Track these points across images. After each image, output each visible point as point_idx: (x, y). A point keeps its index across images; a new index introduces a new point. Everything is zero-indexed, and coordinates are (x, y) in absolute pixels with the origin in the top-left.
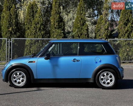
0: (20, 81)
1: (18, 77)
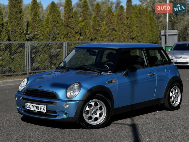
0: (98, 116)
1: (93, 110)
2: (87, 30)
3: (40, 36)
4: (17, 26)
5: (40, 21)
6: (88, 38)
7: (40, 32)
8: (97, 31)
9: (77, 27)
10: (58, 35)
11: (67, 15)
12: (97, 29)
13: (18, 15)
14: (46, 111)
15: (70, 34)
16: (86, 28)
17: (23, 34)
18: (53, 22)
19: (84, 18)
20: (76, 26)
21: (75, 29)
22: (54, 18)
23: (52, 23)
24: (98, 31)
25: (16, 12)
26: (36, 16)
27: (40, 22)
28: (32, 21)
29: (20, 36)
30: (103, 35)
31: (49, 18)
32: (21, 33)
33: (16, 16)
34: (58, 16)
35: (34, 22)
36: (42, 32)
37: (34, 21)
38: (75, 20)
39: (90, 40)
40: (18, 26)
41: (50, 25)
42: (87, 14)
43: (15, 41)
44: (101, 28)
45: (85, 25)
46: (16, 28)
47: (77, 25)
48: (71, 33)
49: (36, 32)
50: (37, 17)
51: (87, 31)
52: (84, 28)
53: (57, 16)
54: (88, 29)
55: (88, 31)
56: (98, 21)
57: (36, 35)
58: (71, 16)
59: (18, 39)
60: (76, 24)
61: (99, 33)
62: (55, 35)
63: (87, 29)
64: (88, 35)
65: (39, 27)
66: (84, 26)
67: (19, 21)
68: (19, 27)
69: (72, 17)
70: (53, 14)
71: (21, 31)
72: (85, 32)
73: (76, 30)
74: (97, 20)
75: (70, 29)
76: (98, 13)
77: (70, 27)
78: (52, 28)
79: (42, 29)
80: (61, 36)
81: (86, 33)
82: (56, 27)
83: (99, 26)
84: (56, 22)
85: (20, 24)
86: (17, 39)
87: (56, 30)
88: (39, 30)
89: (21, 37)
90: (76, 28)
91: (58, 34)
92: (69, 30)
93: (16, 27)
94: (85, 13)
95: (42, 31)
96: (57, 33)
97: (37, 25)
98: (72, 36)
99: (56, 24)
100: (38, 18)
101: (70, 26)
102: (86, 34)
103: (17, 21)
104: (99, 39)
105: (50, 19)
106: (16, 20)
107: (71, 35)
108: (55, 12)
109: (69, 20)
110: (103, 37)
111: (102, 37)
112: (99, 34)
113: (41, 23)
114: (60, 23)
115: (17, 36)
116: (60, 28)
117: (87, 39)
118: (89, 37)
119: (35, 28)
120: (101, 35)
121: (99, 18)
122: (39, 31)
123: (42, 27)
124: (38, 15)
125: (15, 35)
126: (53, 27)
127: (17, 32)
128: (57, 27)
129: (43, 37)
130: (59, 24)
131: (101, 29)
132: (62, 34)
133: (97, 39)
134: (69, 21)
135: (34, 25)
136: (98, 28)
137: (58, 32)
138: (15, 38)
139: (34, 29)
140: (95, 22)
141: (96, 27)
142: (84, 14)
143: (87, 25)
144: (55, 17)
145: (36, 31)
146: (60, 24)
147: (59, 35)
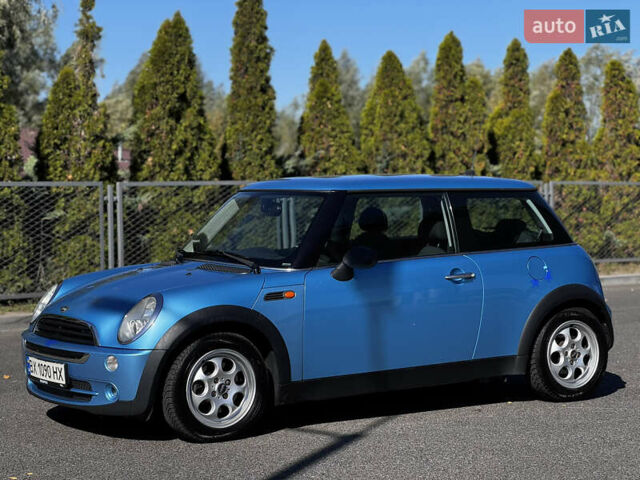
0: (229, 401)
2: (518, 143)
3: (335, 164)
4: (252, 131)
5: (336, 114)
6: (523, 171)
7: (336, 151)
8: (564, 145)
9: (477, 132)
10: (405, 159)
11: (444, 94)
12: (563, 140)
13: (256, 98)
14: (64, 383)
15: (452, 155)
16: (514, 137)
17: (268, 157)
18: (389, 116)
19: (511, 102)
20: (476, 129)
21: (471, 140)
22: (390, 104)
23: (382, 120)
24: (568, 145)
25: (251, 88)
26: (325, 100)
27: (335, 117)
28: (311, 115)
29: (259, 162)
30: (584, 157)
31: (376, 106)
32: (263, 152)
33: (250, 102)
34: (405, 98)
35: (317, 117)
36: (343, 151)
37: (318, 115)
38: (470, 110)
39: (529, 176)
40: (255, 133)
41: (378, 128)
42: (521, 90)
43: (243, 178)
44: (577, 133)
45: (512, 125)
46: (247, 139)
47: (477, 126)
48: (454, 152)
49: (323, 149)
50: (328, 103)
51: (519, 147)
52: (510, 137)
53: (400, 97)
54: (521, 140)
55: (523, 145)
56: (567, 112)
57: (322, 158)
58: (458, 96)
59: (254, 173)
60: (475, 123)
61: (571, 153)
62: (392, 159)
63: (518, 138)
64: (523, 161)
65: (334, 134)
66: (508, 128)
67: (258, 116)
68: (256, 136)
69: (462, 100)
70: (386, 91)
71: (264, 149)
72: (510, 149)
73: (475, 143)
74: (562, 110)
75: (454, 141)
76: (568, 84)
77: (452, 134)
78: (381, 138)
79: (343, 141)
80: (415, 162)
81: (515, 153)
82: (396, 132)
83: (571, 126)
84: (395, 116)
85: (260, 125)
86: (250, 173)
87: (397, 143)
88: (332, 143)
89: (262, 166)
90: (472, 136)
91: (404, 156)
92: (450, 142)
93: (247, 135)
94: (513, 86)
95: (341, 146)
96: (398, 151)
97: (325, 126)
98: (460, 164)
99: (397, 123)
100: (330, 106)
101: (454, 129)
102: (517, 156)
103: (251, 118)
104: (571, 171)
105: (378, 109)
106: (250, 114)
107: (457, 160)
108: (397, 85)
109: (450, 111)
110: (586, 165)
111: (583, 164)
112: (571, 157)
113: (338, 121)
114: (411, 120)
115: (250, 164)
116: (410, 137)
117: (519, 172)
118: (528, 167)
119: (321, 137)
120: (577, 157)
121: (572, 100)
122: (331, 146)
123: (343, 132)
124: (329, 95)
125: (246, 159)
126: (385, 133)
127: (251, 149)
128: (400, 135)
129: (346, 167)
130: (407, 123)
131: (577, 137)
132: (417, 157)
133: (564, 174)
134: (451, 115)
135: (318, 129)
136: (567, 134)
137: (403, 148)
138: (244, 171)
139: (317, 142)
140: (557, 114)
141: (559, 133)
142: (510, 88)
143: (519, 127)
144: (393, 102)
145: (321, 146)
146: (411, 125)
147: (408, 160)
